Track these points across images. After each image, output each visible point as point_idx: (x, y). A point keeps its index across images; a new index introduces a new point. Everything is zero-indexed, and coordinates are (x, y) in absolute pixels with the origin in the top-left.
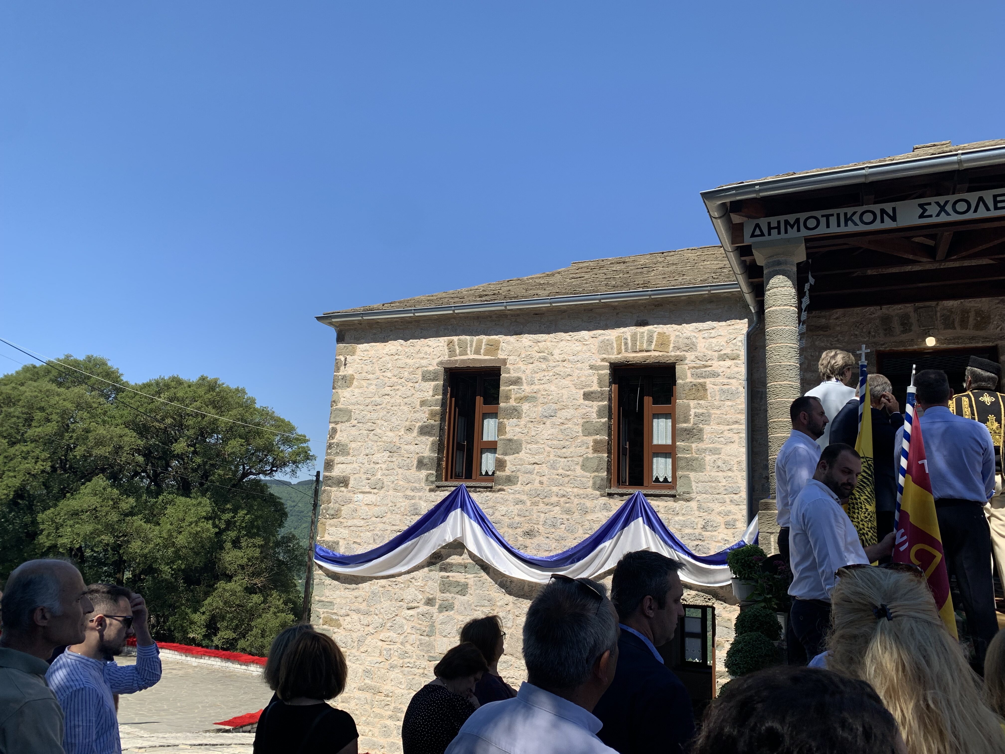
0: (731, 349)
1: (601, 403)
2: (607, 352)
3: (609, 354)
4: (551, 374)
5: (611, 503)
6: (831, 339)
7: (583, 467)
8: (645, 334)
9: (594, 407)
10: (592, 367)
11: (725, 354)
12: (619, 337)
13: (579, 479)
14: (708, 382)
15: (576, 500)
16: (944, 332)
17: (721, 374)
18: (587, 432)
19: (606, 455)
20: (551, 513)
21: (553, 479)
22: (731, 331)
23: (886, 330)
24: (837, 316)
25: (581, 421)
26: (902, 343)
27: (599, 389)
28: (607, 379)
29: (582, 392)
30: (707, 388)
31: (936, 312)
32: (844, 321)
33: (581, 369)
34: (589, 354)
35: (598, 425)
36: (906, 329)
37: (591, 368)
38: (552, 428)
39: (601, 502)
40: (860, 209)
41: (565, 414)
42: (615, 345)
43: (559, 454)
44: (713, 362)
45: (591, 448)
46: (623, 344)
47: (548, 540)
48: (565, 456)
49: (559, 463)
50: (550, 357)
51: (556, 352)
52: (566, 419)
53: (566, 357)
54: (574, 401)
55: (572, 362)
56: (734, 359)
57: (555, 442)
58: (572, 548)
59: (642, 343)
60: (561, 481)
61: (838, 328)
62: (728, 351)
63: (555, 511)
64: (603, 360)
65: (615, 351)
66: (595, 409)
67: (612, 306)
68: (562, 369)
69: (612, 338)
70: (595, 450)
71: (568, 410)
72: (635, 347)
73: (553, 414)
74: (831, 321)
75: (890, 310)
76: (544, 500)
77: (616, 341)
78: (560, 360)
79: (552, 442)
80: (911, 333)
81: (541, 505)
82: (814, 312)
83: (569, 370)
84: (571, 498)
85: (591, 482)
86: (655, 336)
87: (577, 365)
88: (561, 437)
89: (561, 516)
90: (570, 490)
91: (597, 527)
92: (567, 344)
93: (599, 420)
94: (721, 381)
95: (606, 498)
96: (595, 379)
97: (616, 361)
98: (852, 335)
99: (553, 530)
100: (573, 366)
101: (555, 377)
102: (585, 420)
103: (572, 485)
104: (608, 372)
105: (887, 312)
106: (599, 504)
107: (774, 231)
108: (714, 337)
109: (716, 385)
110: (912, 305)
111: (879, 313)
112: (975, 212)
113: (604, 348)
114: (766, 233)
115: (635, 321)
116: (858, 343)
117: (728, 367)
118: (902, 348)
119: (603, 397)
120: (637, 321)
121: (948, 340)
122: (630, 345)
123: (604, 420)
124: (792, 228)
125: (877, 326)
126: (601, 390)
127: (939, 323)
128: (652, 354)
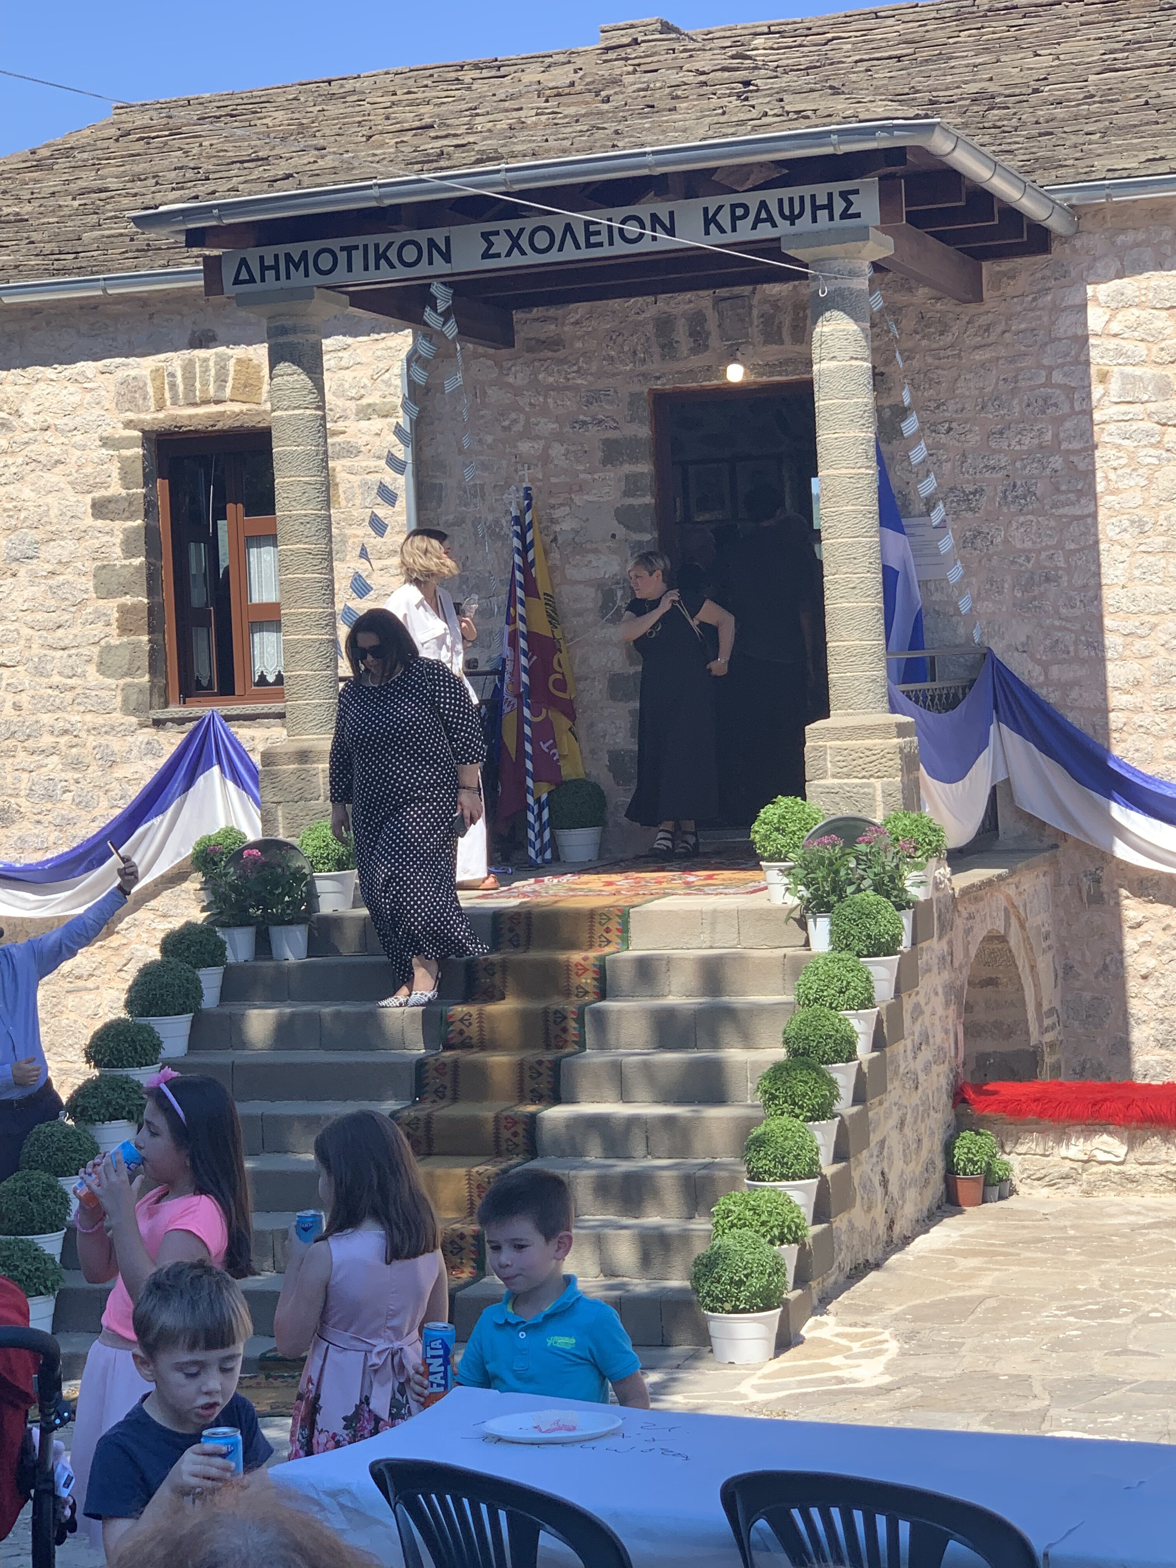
0: (380, 393)
1: (129, 524)
2: (134, 405)
3: (140, 411)
4: (20, 460)
5: (162, 740)
6: (566, 367)
7: (103, 668)
8: (211, 363)
9: (116, 533)
10: (106, 442)
11: (369, 405)
12: (157, 370)
13: (94, 693)
14: (338, 469)
15: (92, 738)
16: (764, 349)
17: (363, 449)
18: (105, 590)
19: (147, 638)
20: (43, 770)
21: (41, 697)
22: (379, 353)
23: (663, 347)
24: (578, 317)
25: (91, 566)
26: (692, 374)
27: (124, 492)
28: (138, 468)
29: (88, 499)
30: (338, 480)
31: (751, 307)
32: (590, 329)
33: (83, 448)
34: (97, 411)
35: (125, 572)
36: (699, 345)
37: (104, 445)
38: (32, 583)
39: (140, 739)
41: (58, 551)
42: (150, 390)
43: (50, 641)
44: (347, 423)
45: (115, 625)
46: (166, 386)
47: (40, 827)
48: (63, 645)
49: (52, 661)
50: (15, 422)
51: (28, 408)
52: (60, 562)
53: (50, 421)
54: (74, 521)
55: (62, 431)
56: (386, 416)
57: (39, 616)
58: (89, 840)
59: (205, 384)
60: (58, 701)
61: (579, 345)
62: (374, 398)
63: (51, 767)
64: (128, 424)
65: (152, 403)
66: (118, 538)
67: (139, 299)
68: (44, 448)
69: (144, 372)
70: (124, 629)
71: (62, 543)
72: (191, 394)
73: (30, 553)
74: (566, 329)
75: (672, 302)
76: (25, 744)
77: (153, 380)
78: (38, 427)
79: (34, 615)
80: (707, 353)
81: (21, 755)
82: (535, 310)
83: (57, 450)
84: (81, 734)
85: (119, 699)
86: (231, 365)
87: (74, 439)
88: (52, 603)
89: (63, 774)
90: (78, 718)
91: (134, 792)
92: (50, 389)
93: (127, 562)
94: (364, 464)
95: (152, 730)
96: (114, 469)
97: (156, 428)
98: (604, 359)
99: (49, 806)
100: (66, 441)
101: (29, 468)
102: (99, 564)
103: (82, 708)
104: (140, 451)
105: (666, 309)
106: (138, 743)
107: (270, 274)
108: (347, 368)
109: (355, 474)
110: (711, 292)
111: (652, 311)
112: (561, 249)
113: (129, 396)
114: (257, 276)
115: (189, 332)
116: (614, 375)
117: (377, 434)
118: (694, 384)
119: (133, 509)
120: (194, 332)
121: (771, 368)
122: (181, 388)
123: (139, 561)
124: (297, 270)
125: (648, 339)
126: (128, 495)
127: (755, 331)
128: (227, 408)
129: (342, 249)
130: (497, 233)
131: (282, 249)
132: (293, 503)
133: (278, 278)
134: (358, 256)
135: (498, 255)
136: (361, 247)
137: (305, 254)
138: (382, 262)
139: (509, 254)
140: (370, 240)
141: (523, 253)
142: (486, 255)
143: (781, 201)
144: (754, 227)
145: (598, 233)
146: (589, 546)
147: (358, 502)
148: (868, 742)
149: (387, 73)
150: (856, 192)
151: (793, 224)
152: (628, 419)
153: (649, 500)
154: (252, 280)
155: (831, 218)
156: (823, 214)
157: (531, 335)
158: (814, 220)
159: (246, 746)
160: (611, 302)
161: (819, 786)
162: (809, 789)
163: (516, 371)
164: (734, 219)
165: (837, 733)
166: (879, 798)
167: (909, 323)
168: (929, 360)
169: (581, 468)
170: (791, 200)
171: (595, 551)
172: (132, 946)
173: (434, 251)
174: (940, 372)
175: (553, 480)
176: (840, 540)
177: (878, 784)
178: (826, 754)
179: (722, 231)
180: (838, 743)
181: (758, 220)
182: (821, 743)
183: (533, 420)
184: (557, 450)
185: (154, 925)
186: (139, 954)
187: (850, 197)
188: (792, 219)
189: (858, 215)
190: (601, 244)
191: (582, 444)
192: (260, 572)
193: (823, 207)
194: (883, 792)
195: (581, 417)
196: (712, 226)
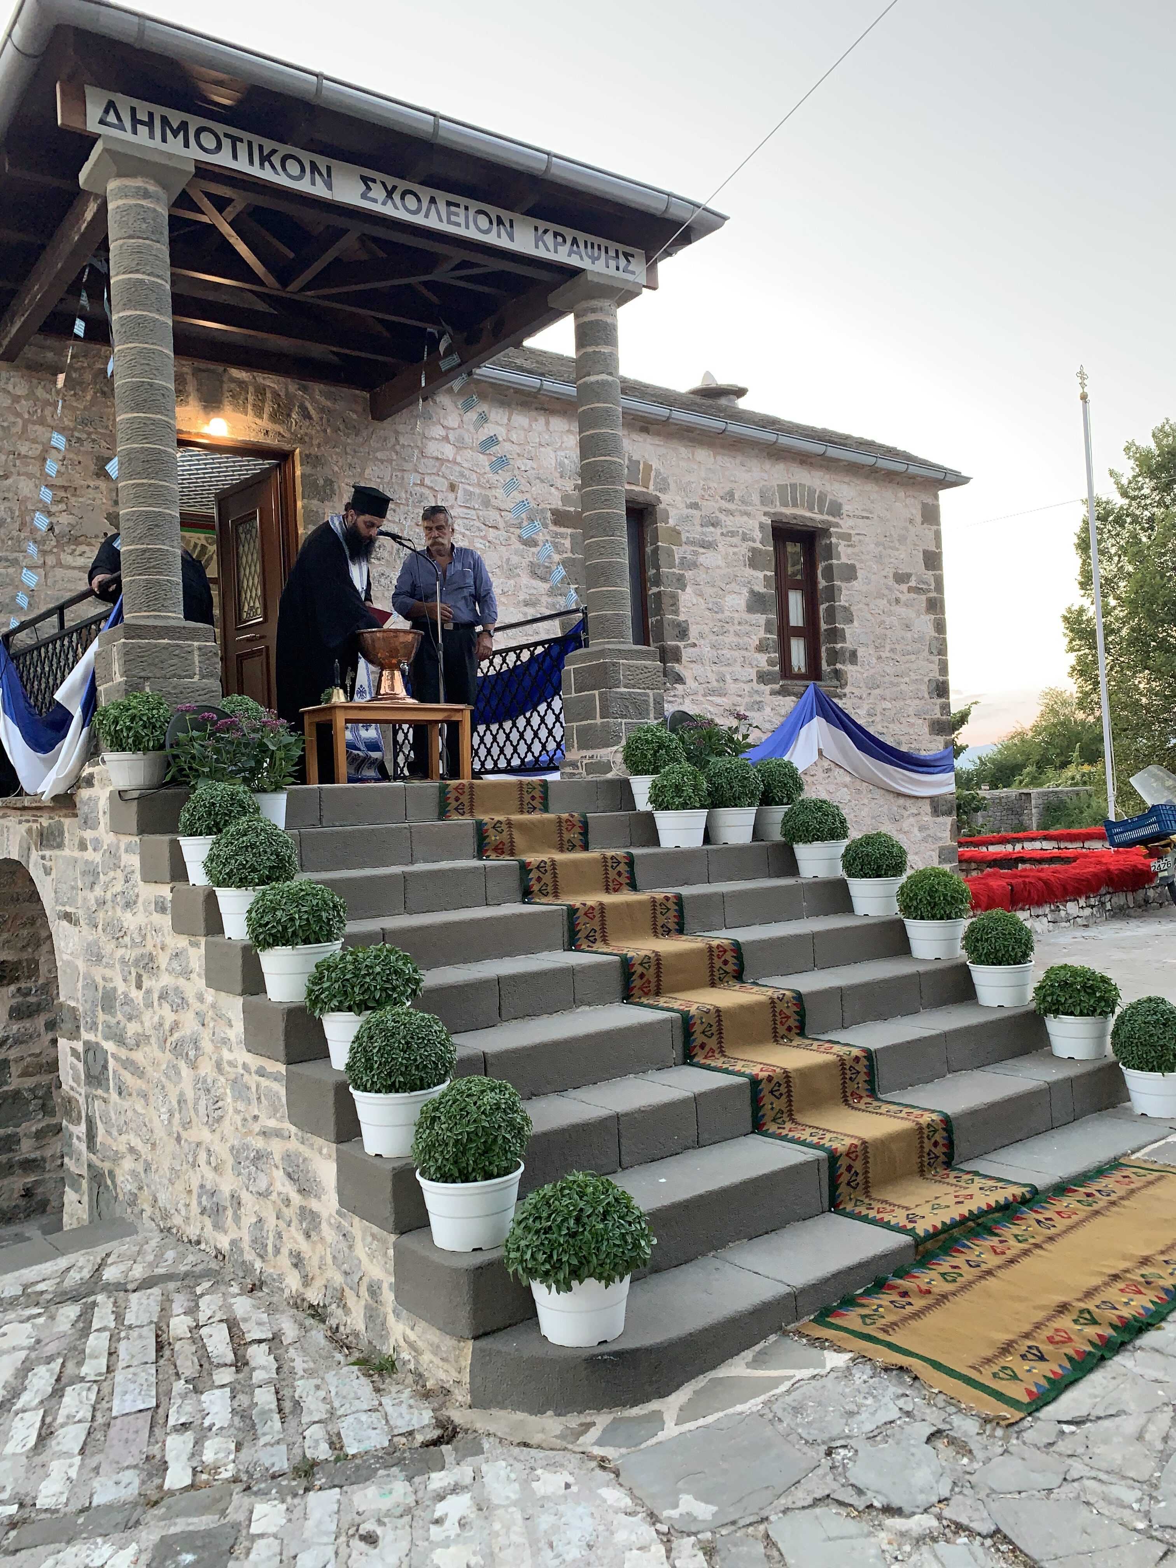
31: (222, 382)
40: (285, 149)
80: (188, 408)
107: (143, 130)
112: (426, 216)
114: (128, 126)
124: (175, 136)
130: (374, 181)
131: (158, 110)
133: (152, 137)
134: (242, 148)
135: (375, 200)
136: (247, 143)
137: (184, 126)
138: (267, 165)
139: (384, 203)
140: (256, 140)
141: (396, 206)
142: (364, 196)
143: (586, 243)
144: (568, 254)
145: (457, 215)
148: (644, 663)
150: (632, 256)
151: (593, 263)
154: (121, 127)
155: (618, 268)
156: (612, 264)
161: (617, 693)
164: (556, 243)
165: (625, 654)
169: (76, 474)
170: (592, 245)
176: (614, 511)
177: (651, 694)
178: (620, 669)
179: (548, 249)
180: (626, 661)
181: (571, 250)
187: (629, 258)
188: (593, 259)
189: (633, 273)
190: (459, 225)
191: (76, 455)
193: (612, 258)
194: (654, 700)
196: (541, 243)
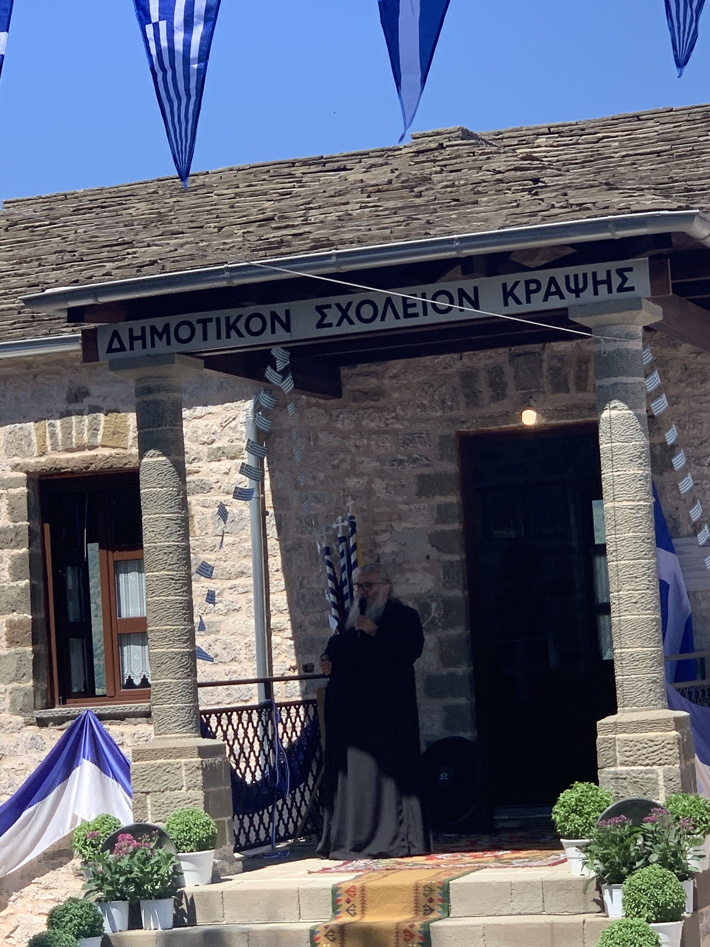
0: (228, 438)
1: (16, 551)
2: (20, 451)
3: (25, 456)
5: (44, 736)
6: (385, 414)
8: (85, 415)
9: (5, 559)
11: (219, 448)
12: (40, 421)
14: (194, 502)
16: (553, 397)
17: (214, 486)
19: (31, 649)
22: (227, 405)
23: (467, 396)
24: (395, 371)
26: (493, 419)
27: (11, 525)
28: (23, 504)
30: (193, 513)
31: (541, 361)
32: (406, 382)
35: (12, 592)
36: (498, 394)
39: (26, 735)
40: (248, 311)
42: (34, 439)
44: (200, 464)
45: (4, 638)
46: (48, 435)
56: (233, 458)
59: (80, 432)
61: (396, 395)
62: (223, 443)
64: (15, 467)
65: (35, 448)
66: (7, 564)
67: (25, 363)
69: (28, 424)
70: (12, 641)
72: (68, 442)
74: (385, 382)
77: (37, 429)
80: (505, 401)
82: (359, 366)
85: (8, 701)
86: (102, 417)
91: (21, 781)
93: (14, 584)
94: (215, 498)
95: (36, 728)
96: (3, 505)
97: (39, 470)
98: (418, 407)
104: (25, 489)
105: (470, 364)
106: (24, 739)
107: (138, 344)
108: (200, 417)
109: (208, 507)
110: (507, 349)
111: (458, 366)
112: (383, 319)
113: (16, 444)
114: (127, 345)
115: (67, 389)
116: (427, 420)
117: (226, 473)
118: (495, 428)
119: (19, 538)
120: (70, 390)
121: (558, 412)
122: (60, 436)
123: (25, 583)
124: (161, 339)
125: (454, 389)
126: (15, 527)
127: (545, 382)
128: (99, 453)
129: (199, 321)
130: (329, 306)
131: (148, 323)
132: (158, 536)
133: (144, 346)
134: (212, 327)
135: (330, 325)
136: (214, 320)
137: (167, 327)
138: (233, 333)
139: (339, 324)
140: (222, 314)
141: (351, 322)
142: (320, 325)
143: (567, 278)
144: (545, 299)
145: (414, 305)
146: (407, 566)
147: (210, 531)
148: (651, 735)
149: (231, 170)
150: (630, 269)
151: (578, 296)
152: (439, 457)
153: (457, 526)
154: (122, 349)
155: (610, 291)
156: (603, 289)
157: (357, 387)
158: (596, 293)
159: (117, 741)
160: (423, 359)
161: (609, 773)
162: (602, 775)
163: (343, 419)
164: (529, 293)
165: (624, 727)
166: (661, 782)
167: (674, 373)
168: (693, 404)
169: (399, 499)
170: (576, 277)
171: (413, 570)
172: (19, 915)
173: (277, 323)
174: (702, 414)
175: (375, 510)
176: (623, 562)
177: (660, 770)
178: (615, 745)
179: (519, 302)
180: (625, 735)
181: (548, 293)
182: (610, 736)
183: (358, 459)
184: (379, 485)
185: (37, 897)
186: (25, 922)
187: (626, 274)
188: (577, 292)
189: (632, 289)
190: (416, 315)
191: (399, 479)
192: (127, 591)
193: (602, 282)
194: (664, 777)
195: (399, 457)
196: (510, 299)
